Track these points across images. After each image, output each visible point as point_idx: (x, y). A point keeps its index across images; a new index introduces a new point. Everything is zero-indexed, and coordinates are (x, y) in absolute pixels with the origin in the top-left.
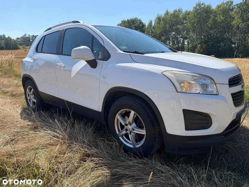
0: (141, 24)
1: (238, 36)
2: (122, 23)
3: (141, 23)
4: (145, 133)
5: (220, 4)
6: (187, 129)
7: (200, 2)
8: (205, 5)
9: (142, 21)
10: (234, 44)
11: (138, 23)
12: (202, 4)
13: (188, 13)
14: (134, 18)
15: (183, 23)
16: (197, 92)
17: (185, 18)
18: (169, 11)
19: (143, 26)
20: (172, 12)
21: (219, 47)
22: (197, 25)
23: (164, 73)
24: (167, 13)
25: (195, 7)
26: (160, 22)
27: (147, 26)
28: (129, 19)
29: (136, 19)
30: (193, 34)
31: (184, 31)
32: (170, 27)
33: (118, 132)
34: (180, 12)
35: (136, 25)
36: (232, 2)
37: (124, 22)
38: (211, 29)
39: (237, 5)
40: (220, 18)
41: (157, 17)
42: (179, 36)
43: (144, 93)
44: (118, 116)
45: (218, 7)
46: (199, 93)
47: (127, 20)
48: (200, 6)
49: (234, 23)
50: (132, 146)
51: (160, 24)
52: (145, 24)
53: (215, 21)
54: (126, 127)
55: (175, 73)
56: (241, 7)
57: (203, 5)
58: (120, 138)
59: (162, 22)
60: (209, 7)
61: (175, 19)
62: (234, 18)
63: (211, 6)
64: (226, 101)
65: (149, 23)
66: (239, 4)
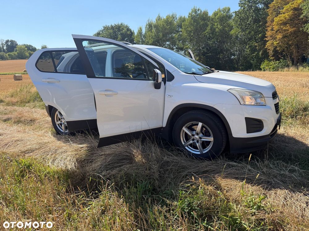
0: (129, 31)
1: (237, 46)
2: (104, 29)
3: (128, 29)
4: (213, 140)
5: (217, 11)
6: (248, 132)
7: (195, 7)
8: (201, 11)
9: (129, 28)
10: (234, 55)
11: (125, 29)
12: (198, 10)
13: (183, 20)
14: (120, 23)
15: (178, 32)
16: (253, 104)
17: (180, 26)
18: (161, 16)
19: (132, 33)
20: (165, 18)
21: (219, 59)
22: (194, 34)
23: (229, 90)
24: (159, 19)
25: (190, 12)
26: (152, 29)
27: (136, 34)
28: (113, 25)
29: (122, 24)
30: (190, 44)
31: (180, 41)
32: (163, 36)
33: (183, 143)
34: (173, 18)
35: (122, 32)
36: (229, 9)
37: (107, 28)
38: (209, 38)
39: (236, 12)
40: (218, 27)
41: (148, 23)
42: (174, 46)
43: (213, 107)
44: (184, 129)
45: (215, 14)
46: (254, 105)
47: (110, 25)
48: (196, 12)
49: (232, 32)
50: (199, 153)
51: (152, 32)
52: (133, 31)
53: (213, 30)
54: (193, 137)
55: (237, 90)
56: (240, 15)
57: (200, 11)
58: (186, 148)
59: (154, 30)
60: (206, 13)
61: (169, 27)
62: (233, 26)
63: (208, 13)
64: (271, 109)
65: (138, 31)
66: (237, 12)
